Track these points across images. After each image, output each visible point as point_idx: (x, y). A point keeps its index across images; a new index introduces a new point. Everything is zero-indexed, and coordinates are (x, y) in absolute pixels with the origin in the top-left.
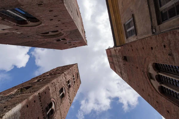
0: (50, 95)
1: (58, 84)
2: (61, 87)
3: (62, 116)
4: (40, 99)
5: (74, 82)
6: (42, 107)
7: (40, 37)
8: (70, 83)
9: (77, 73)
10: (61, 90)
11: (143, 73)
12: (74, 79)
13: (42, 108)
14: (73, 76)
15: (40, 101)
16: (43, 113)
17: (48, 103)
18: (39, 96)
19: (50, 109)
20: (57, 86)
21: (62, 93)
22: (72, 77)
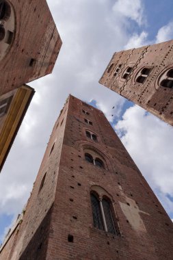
0: (154, 95)
1: (136, 94)
2: (138, 84)
3: (168, 50)
4: (165, 107)
5: (120, 66)
7: (107, 161)
8: (125, 72)
9: (108, 72)
10: (140, 80)
11: (19, 43)
12: (117, 70)
14: (115, 74)
15: (167, 104)
17: (164, 91)
18: (163, 110)
19: (169, 79)
20: (139, 93)
21: (143, 75)
22: (117, 75)
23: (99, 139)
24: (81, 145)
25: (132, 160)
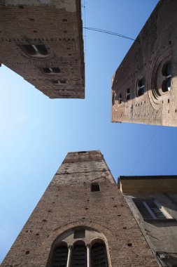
1: (71, 68)
5: (58, 90)
6: (49, 39)
8: (60, 84)
9: (70, 96)
11: (81, 218)
12: (63, 90)
13: (47, 40)
14: (68, 90)
15: (60, 40)
16: (39, 40)
17: (51, 49)
18: (69, 39)
20: (69, 65)
21: (51, 70)
23: (140, 77)
24: (155, 100)
25: (147, 23)
